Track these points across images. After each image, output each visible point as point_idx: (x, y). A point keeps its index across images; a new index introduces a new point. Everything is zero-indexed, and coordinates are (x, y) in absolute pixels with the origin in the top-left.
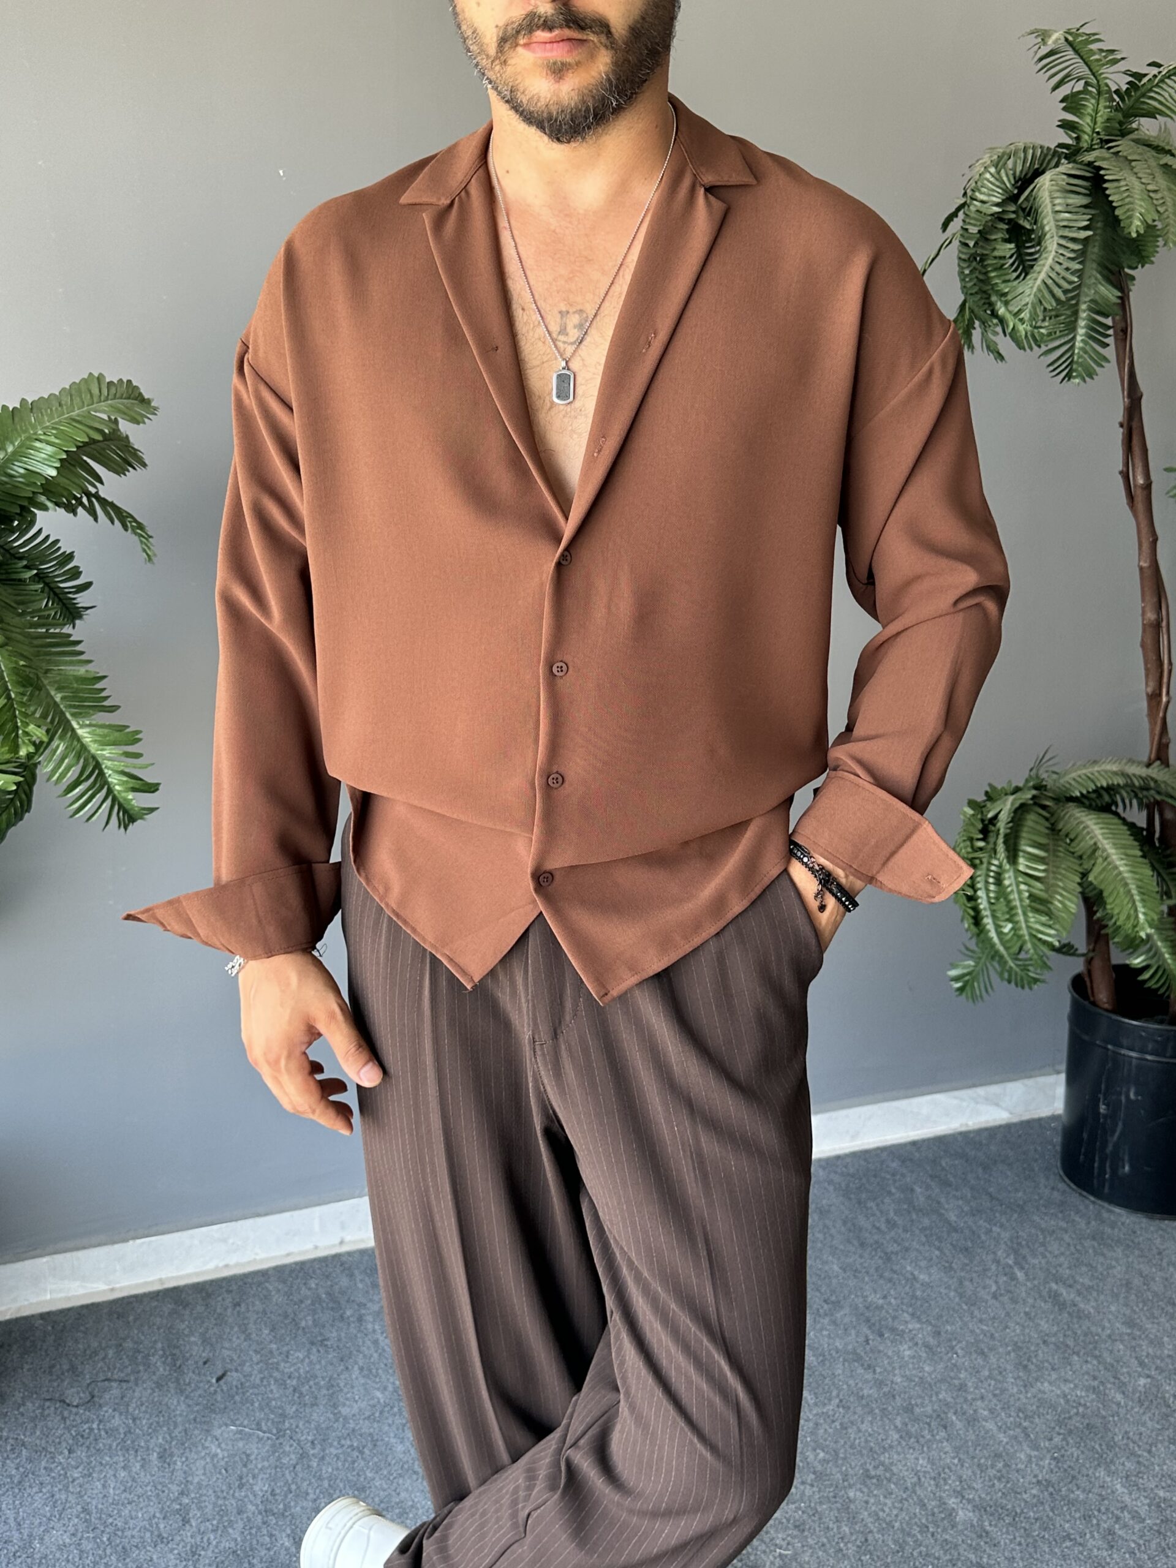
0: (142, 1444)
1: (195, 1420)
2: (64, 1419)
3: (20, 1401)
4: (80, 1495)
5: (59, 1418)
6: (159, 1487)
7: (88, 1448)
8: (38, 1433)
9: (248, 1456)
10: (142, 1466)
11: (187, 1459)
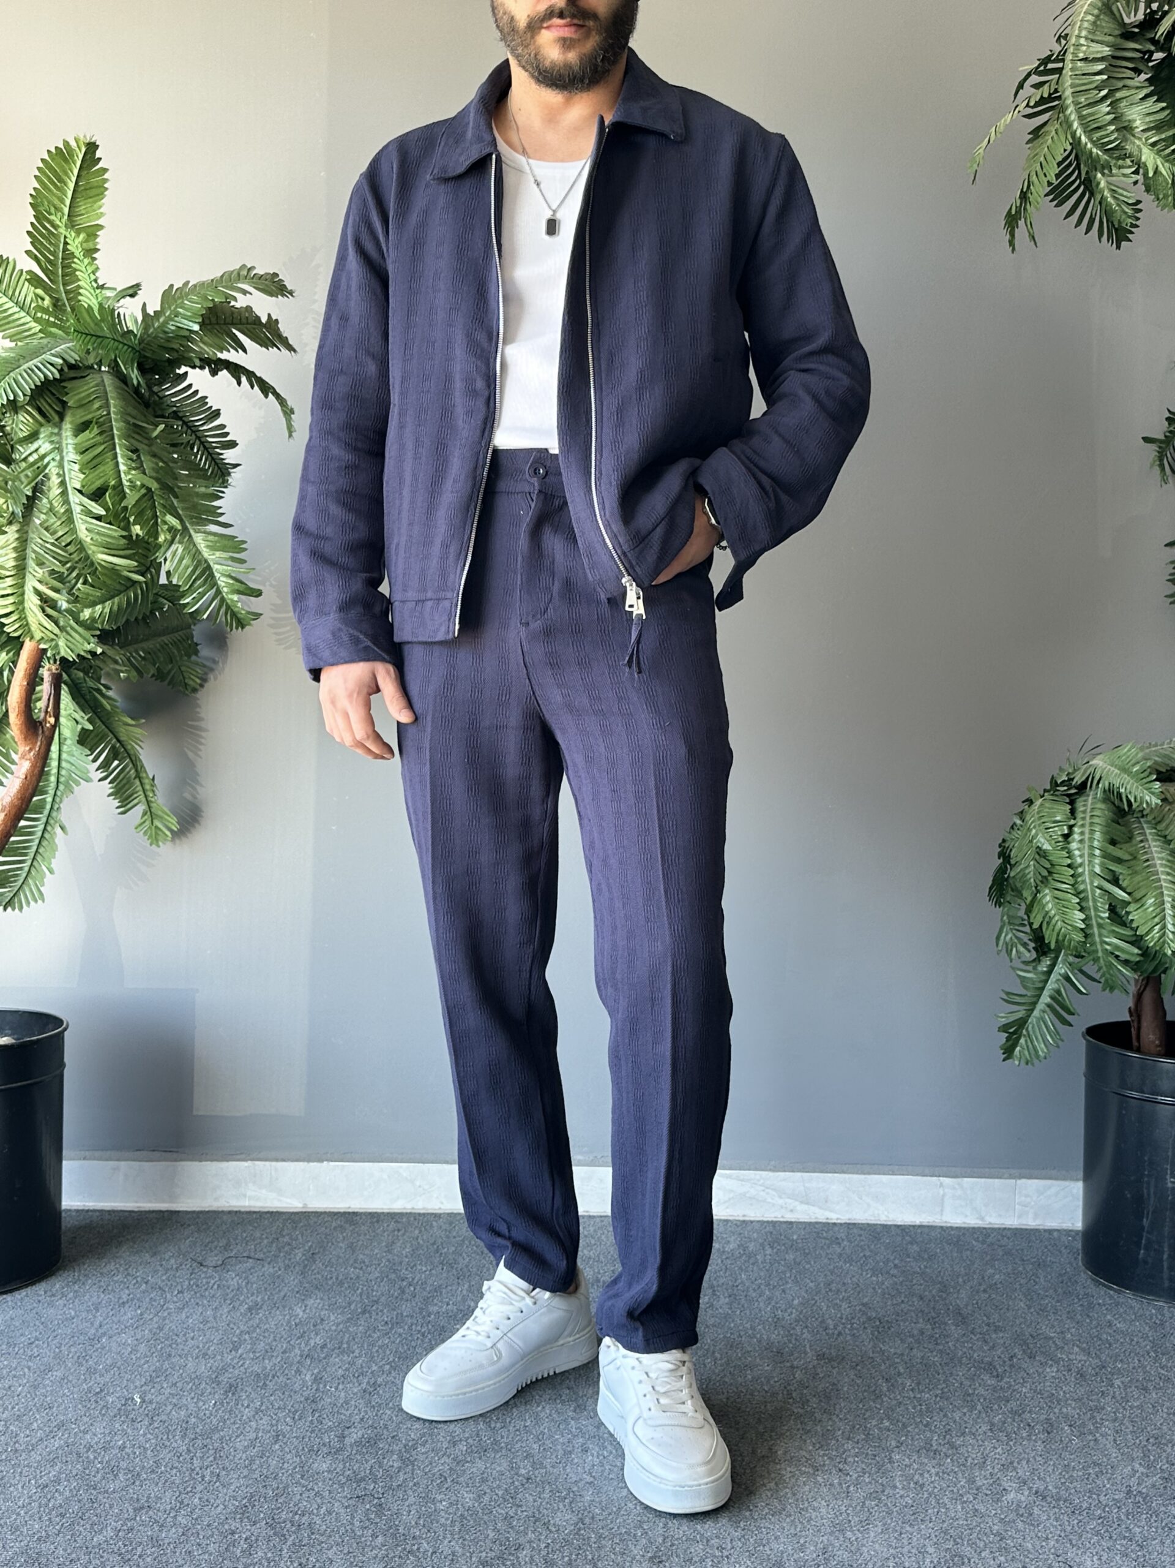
0: (241, 1299)
1: (297, 1292)
2: (191, 1274)
3: (167, 1258)
4: (164, 1319)
5: (189, 1272)
6: (232, 1325)
7: (196, 1293)
8: (164, 1278)
9: (322, 1320)
10: (229, 1312)
11: (270, 1313)
